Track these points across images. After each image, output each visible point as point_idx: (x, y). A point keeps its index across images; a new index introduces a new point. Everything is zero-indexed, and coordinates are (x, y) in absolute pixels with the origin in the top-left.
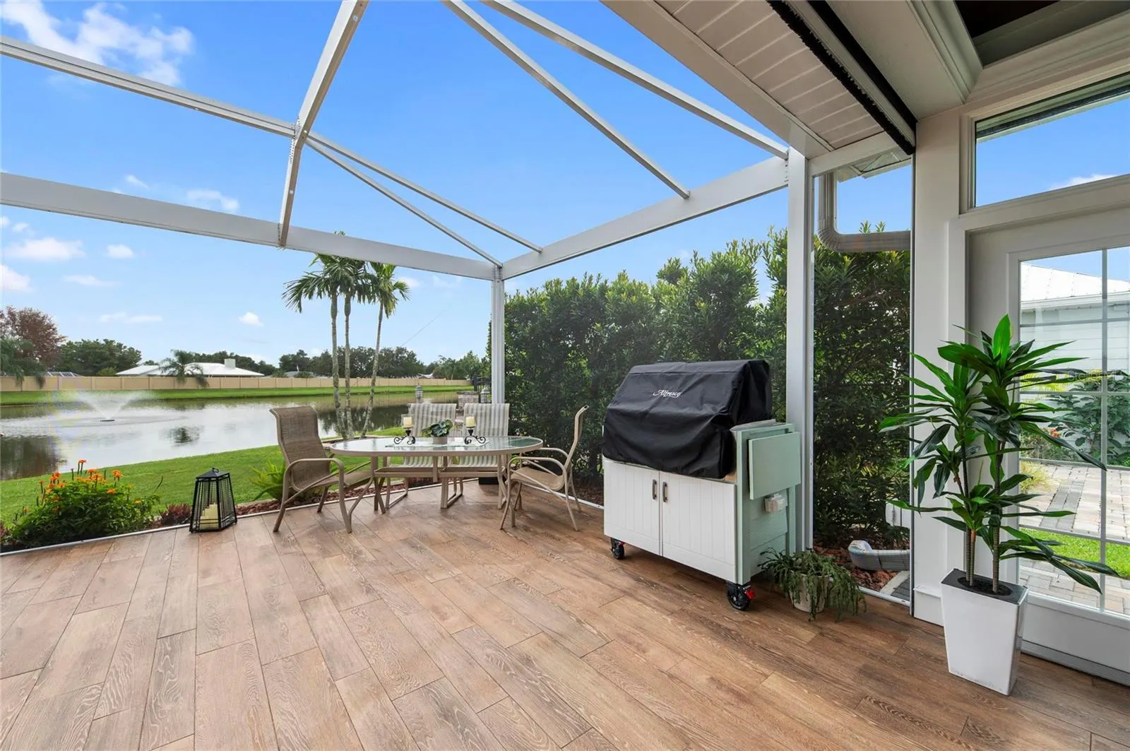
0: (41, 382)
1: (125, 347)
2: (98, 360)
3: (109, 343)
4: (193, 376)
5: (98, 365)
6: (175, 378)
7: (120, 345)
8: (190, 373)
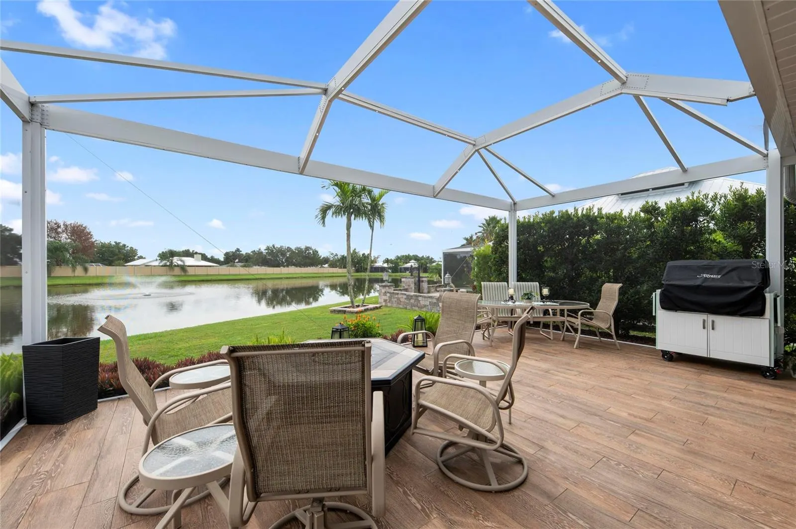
0: (86, 270)
1: (128, 247)
2: (111, 255)
3: (117, 244)
4: (178, 266)
5: (111, 259)
6: (168, 267)
7: (124, 245)
8: (176, 264)
